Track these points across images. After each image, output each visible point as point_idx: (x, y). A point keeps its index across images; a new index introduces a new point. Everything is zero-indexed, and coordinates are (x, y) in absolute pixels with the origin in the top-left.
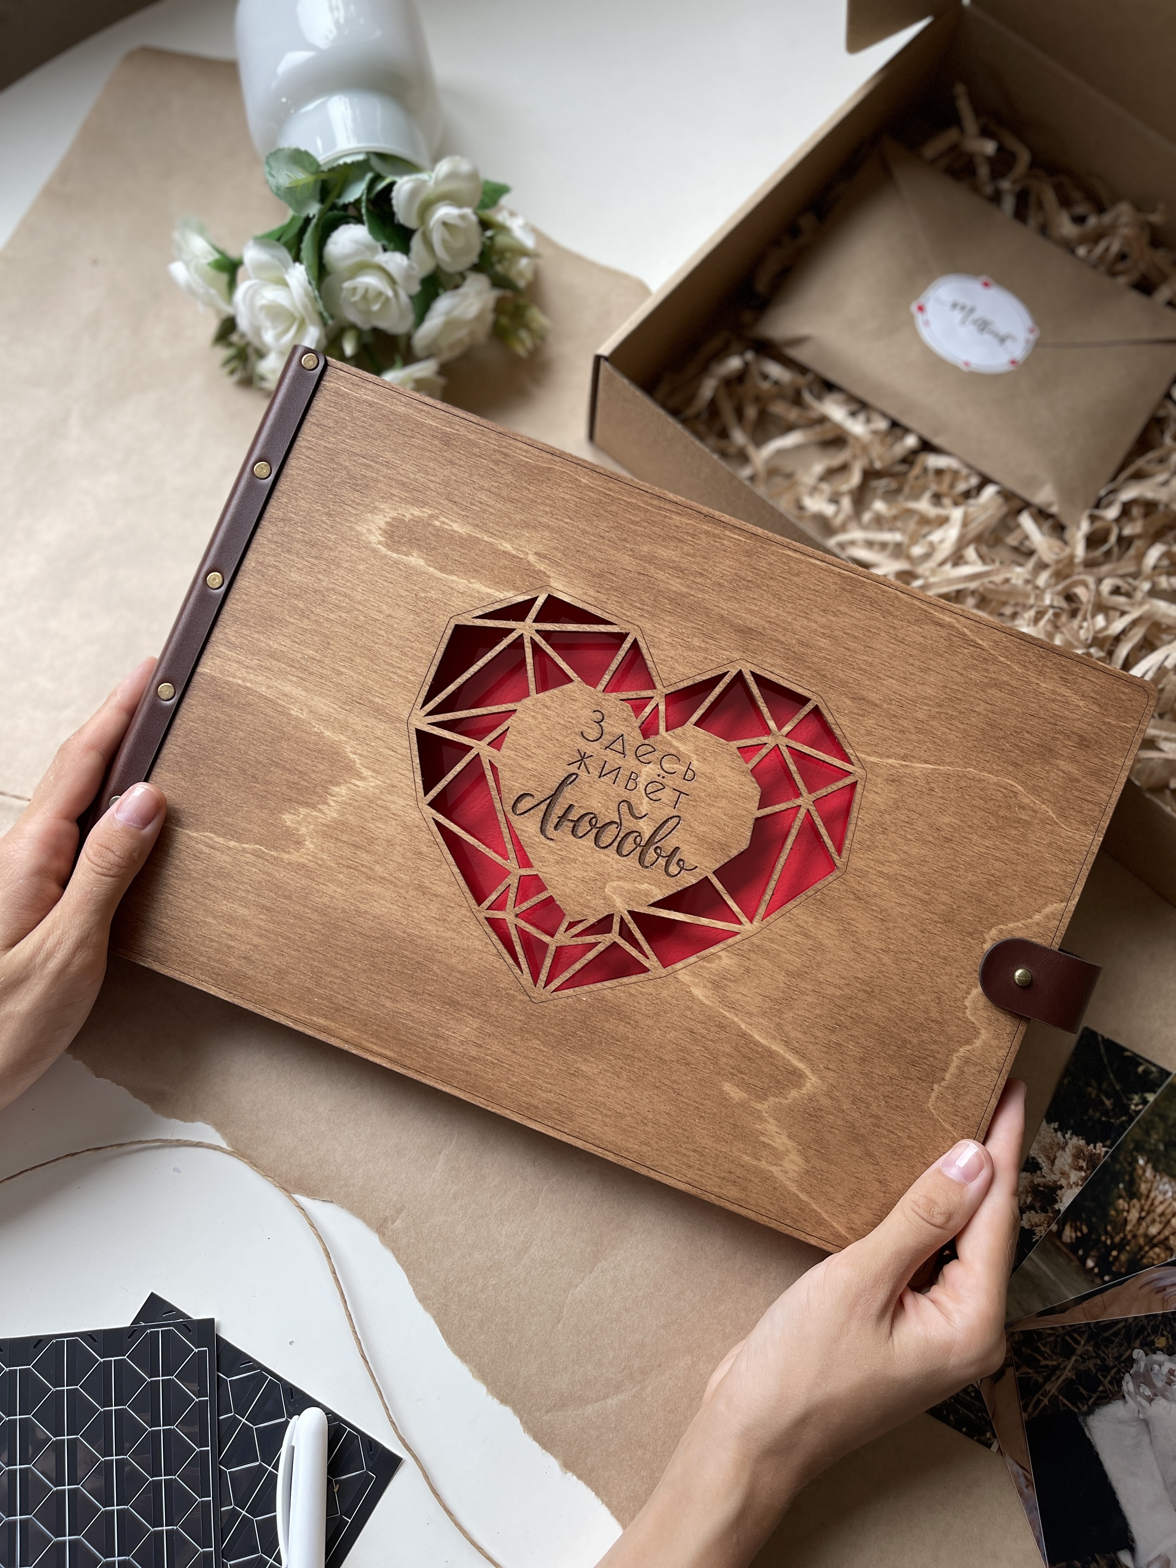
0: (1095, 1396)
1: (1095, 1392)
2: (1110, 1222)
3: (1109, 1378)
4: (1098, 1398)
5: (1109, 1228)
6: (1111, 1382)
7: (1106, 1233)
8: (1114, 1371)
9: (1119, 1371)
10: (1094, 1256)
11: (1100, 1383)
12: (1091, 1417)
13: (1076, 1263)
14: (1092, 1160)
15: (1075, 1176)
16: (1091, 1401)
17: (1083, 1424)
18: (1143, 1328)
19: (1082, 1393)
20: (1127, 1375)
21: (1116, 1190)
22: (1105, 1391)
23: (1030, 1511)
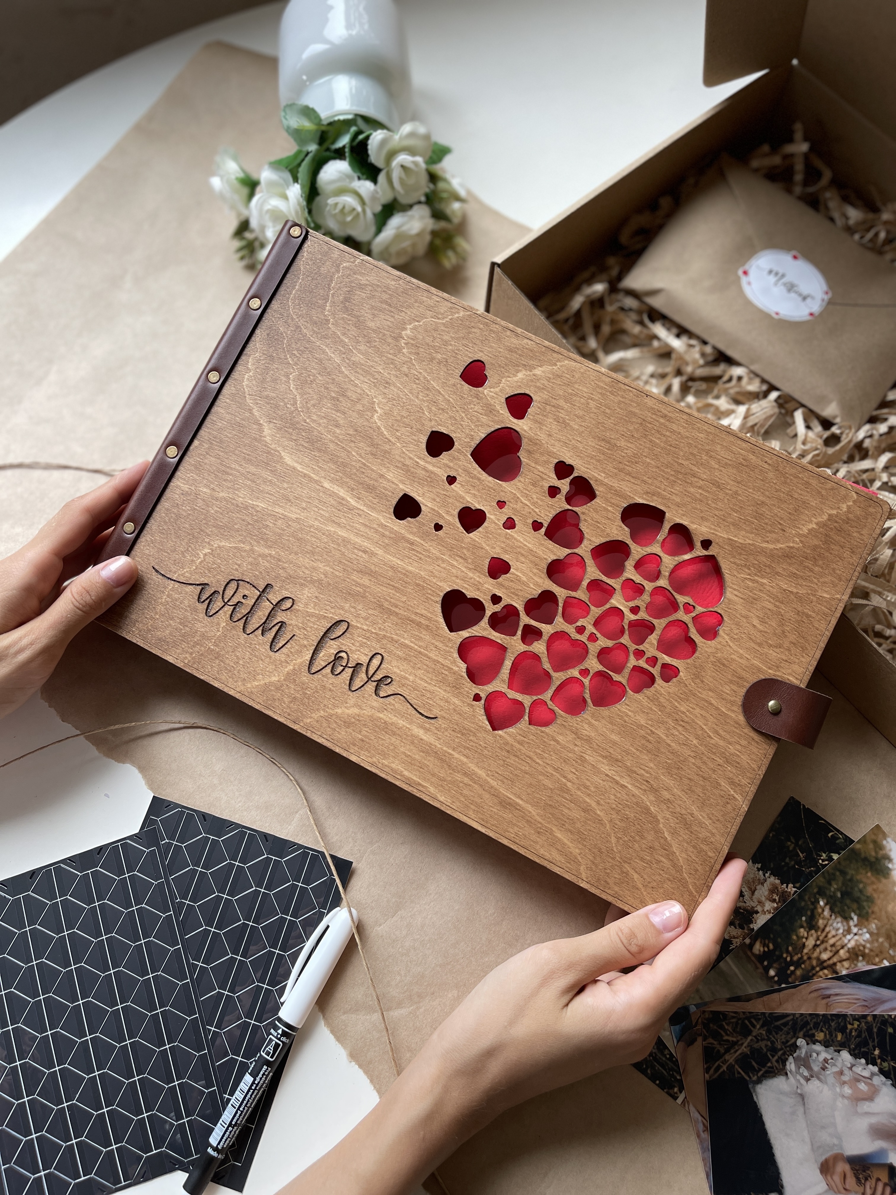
0: (764, 1070)
1: (764, 1066)
2: (792, 944)
3: (776, 1057)
4: (766, 1072)
5: (790, 948)
6: (777, 1061)
7: (788, 952)
8: (780, 1053)
9: (784, 1054)
10: (776, 968)
11: (769, 1060)
12: (759, 1086)
13: (761, 970)
14: (784, 896)
15: (769, 906)
16: (760, 1074)
17: (752, 1090)
18: (807, 1023)
19: (754, 1067)
20: (791, 1057)
21: (799, 921)
22: (772, 1068)
23: (704, 1150)
